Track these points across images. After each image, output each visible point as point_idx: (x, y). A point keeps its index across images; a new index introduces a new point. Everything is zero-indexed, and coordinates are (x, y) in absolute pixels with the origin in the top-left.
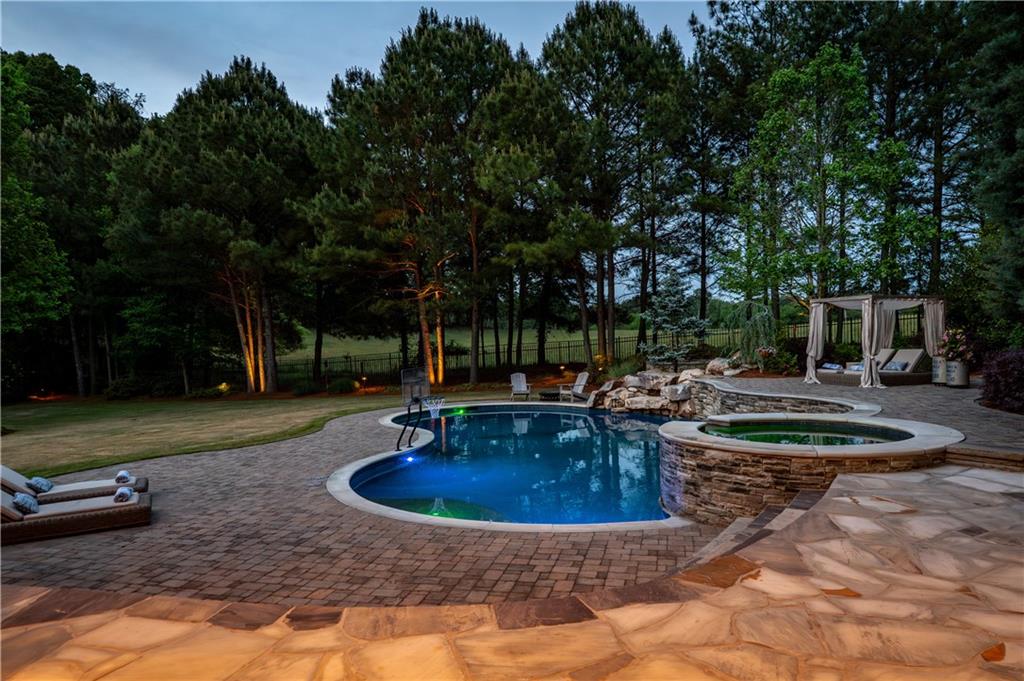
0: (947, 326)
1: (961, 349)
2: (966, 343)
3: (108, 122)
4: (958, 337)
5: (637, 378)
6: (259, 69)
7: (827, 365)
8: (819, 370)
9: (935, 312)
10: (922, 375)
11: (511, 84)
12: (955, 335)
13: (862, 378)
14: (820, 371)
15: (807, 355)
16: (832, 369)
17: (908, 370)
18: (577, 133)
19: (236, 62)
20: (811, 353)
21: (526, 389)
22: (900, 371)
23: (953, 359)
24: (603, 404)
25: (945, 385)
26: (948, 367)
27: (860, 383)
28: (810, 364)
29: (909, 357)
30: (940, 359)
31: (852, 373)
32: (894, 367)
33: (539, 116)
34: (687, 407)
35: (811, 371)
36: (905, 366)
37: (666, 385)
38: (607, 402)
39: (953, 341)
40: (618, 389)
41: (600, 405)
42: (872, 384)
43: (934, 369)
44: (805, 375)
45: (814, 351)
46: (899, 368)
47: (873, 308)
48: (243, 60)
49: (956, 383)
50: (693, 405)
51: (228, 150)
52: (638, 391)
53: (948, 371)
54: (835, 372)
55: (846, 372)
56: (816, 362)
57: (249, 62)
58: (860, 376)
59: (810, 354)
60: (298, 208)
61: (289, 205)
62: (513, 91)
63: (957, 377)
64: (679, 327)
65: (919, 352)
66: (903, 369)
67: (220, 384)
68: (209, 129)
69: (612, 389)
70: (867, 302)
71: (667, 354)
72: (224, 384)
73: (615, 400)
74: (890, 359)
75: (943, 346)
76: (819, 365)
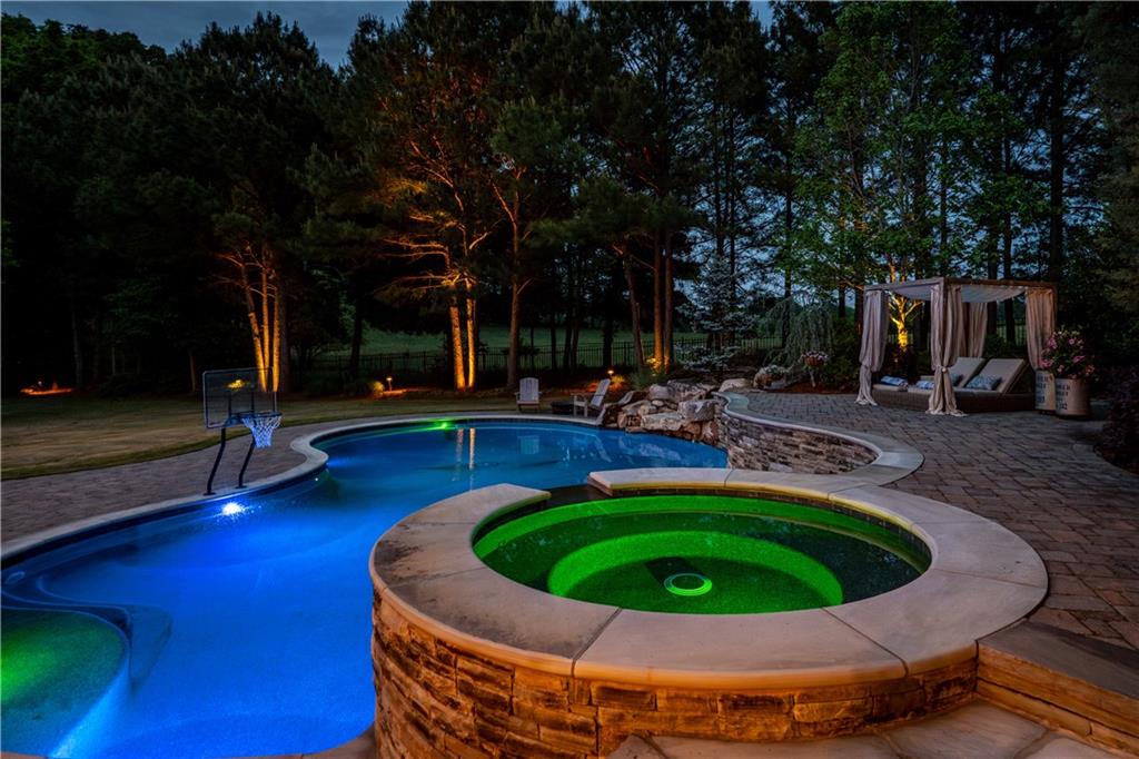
0: (1058, 326)
1: (1076, 360)
2: (1084, 352)
3: (119, 84)
4: (1072, 342)
5: (665, 389)
6: (291, 29)
7: (887, 379)
8: (876, 386)
9: (1039, 307)
10: (1021, 397)
11: (539, 31)
12: (1068, 337)
13: (931, 400)
14: (879, 387)
15: (861, 364)
16: (893, 385)
17: (1001, 389)
18: (615, 89)
19: (260, 19)
20: (866, 362)
21: (537, 399)
22: (989, 390)
23: (1064, 375)
24: (616, 421)
25: (1053, 413)
26: (1058, 387)
27: (927, 408)
28: (864, 375)
29: (1005, 371)
30: (1045, 374)
31: (919, 391)
32: (982, 385)
33: (570, 68)
34: (708, 431)
35: (865, 388)
36: (998, 382)
37: (701, 398)
38: (622, 418)
39: (1064, 348)
40: (639, 402)
41: (612, 422)
42: (944, 410)
43: (1038, 389)
44: (858, 393)
45: (869, 358)
46: (988, 387)
47: (946, 296)
48: (269, 17)
49: (1070, 410)
50: (715, 428)
51: (219, 109)
52: (665, 405)
53: (1058, 393)
54: (896, 389)
55: (911, 390)
56: (873, 374)
57: (278, 21)
58: (929, 396)
59: (864, 363)
60: (300, 177)
61: (292, 174)
62: (541, 39)
63: (1071, 404)
64: (723, 325)
65: (1019, 362)
66: (993, 389)
67: (234, 381)
68: (199, 84)
69: (629, 403)
70: (937, 287)
71: (705, 359)
72: (238, 381)
73: (632, 416)
74: (977, 372)
75: (1050, 357)
76: (876, 378)
